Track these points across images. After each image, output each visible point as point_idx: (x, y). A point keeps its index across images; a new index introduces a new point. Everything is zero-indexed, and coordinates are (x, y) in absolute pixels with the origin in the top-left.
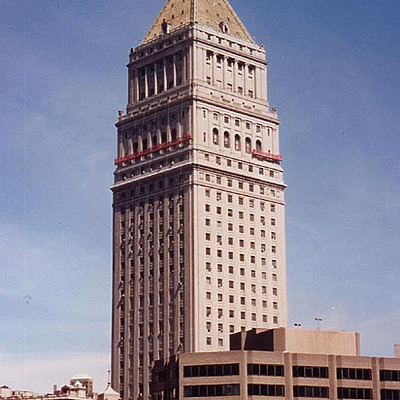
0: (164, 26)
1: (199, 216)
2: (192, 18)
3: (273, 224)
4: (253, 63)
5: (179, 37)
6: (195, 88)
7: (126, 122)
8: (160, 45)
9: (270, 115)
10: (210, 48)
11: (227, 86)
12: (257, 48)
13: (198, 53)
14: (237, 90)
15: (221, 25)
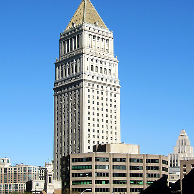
0: (73, 24)
1: (85, 99)
2: (83, 21)
3: (115, 102)
4: (108, 38)
5: (78, 29)
6: (84, 49)
7: (58, 62)
8: (71, 32)
9: (114, 59)
10: (90, 33)
11: (97, 48)
12: (110, 32)
13: (85, 35)
14: (101, 49)
15: (95, 23)
